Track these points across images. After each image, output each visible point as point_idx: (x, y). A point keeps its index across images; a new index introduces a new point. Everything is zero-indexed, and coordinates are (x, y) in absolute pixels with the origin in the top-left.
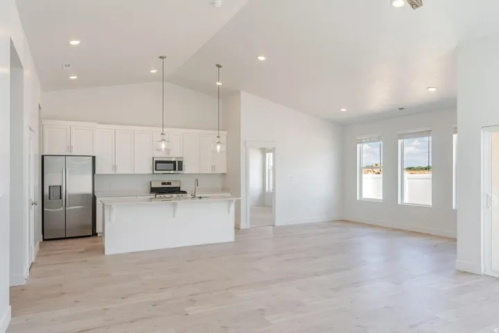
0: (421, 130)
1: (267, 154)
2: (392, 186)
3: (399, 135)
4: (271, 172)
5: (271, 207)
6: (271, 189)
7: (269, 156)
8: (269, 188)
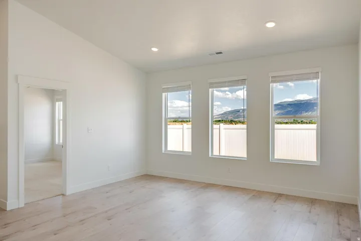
0: (236, 79)
1: (57, 103)
2: (202, 137)
3: (211, 83)
4: (61, 122)
5: (60, 161)
6: (61, 141)
7: (59, 105)
8: (59, 140)
